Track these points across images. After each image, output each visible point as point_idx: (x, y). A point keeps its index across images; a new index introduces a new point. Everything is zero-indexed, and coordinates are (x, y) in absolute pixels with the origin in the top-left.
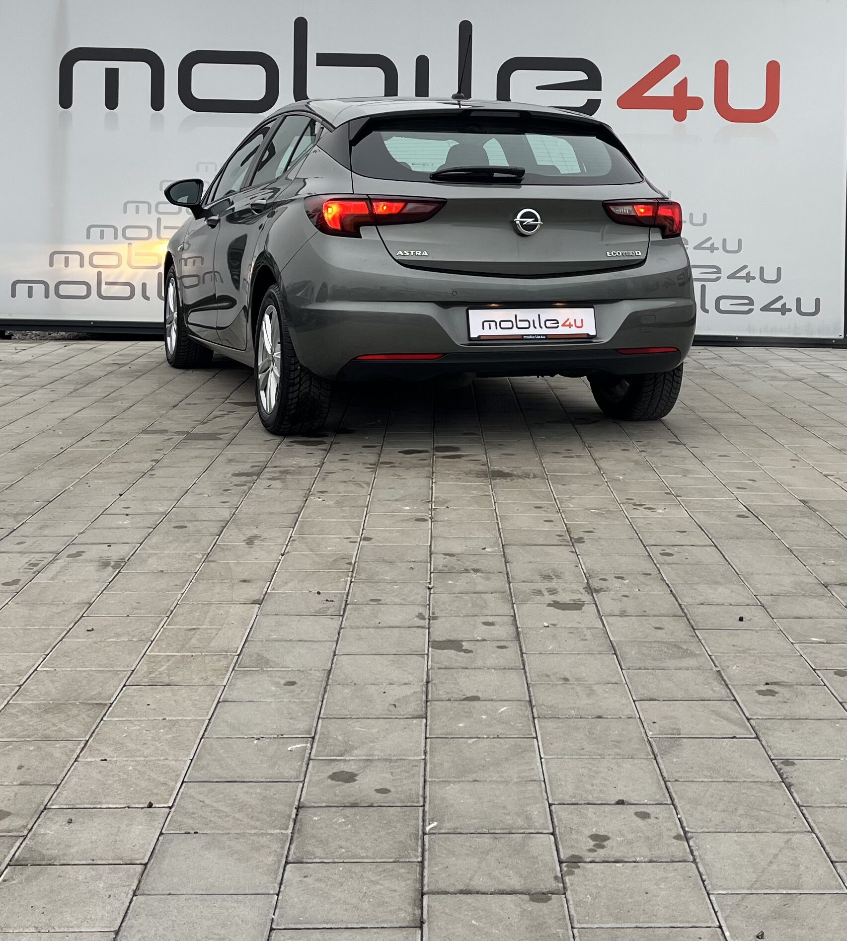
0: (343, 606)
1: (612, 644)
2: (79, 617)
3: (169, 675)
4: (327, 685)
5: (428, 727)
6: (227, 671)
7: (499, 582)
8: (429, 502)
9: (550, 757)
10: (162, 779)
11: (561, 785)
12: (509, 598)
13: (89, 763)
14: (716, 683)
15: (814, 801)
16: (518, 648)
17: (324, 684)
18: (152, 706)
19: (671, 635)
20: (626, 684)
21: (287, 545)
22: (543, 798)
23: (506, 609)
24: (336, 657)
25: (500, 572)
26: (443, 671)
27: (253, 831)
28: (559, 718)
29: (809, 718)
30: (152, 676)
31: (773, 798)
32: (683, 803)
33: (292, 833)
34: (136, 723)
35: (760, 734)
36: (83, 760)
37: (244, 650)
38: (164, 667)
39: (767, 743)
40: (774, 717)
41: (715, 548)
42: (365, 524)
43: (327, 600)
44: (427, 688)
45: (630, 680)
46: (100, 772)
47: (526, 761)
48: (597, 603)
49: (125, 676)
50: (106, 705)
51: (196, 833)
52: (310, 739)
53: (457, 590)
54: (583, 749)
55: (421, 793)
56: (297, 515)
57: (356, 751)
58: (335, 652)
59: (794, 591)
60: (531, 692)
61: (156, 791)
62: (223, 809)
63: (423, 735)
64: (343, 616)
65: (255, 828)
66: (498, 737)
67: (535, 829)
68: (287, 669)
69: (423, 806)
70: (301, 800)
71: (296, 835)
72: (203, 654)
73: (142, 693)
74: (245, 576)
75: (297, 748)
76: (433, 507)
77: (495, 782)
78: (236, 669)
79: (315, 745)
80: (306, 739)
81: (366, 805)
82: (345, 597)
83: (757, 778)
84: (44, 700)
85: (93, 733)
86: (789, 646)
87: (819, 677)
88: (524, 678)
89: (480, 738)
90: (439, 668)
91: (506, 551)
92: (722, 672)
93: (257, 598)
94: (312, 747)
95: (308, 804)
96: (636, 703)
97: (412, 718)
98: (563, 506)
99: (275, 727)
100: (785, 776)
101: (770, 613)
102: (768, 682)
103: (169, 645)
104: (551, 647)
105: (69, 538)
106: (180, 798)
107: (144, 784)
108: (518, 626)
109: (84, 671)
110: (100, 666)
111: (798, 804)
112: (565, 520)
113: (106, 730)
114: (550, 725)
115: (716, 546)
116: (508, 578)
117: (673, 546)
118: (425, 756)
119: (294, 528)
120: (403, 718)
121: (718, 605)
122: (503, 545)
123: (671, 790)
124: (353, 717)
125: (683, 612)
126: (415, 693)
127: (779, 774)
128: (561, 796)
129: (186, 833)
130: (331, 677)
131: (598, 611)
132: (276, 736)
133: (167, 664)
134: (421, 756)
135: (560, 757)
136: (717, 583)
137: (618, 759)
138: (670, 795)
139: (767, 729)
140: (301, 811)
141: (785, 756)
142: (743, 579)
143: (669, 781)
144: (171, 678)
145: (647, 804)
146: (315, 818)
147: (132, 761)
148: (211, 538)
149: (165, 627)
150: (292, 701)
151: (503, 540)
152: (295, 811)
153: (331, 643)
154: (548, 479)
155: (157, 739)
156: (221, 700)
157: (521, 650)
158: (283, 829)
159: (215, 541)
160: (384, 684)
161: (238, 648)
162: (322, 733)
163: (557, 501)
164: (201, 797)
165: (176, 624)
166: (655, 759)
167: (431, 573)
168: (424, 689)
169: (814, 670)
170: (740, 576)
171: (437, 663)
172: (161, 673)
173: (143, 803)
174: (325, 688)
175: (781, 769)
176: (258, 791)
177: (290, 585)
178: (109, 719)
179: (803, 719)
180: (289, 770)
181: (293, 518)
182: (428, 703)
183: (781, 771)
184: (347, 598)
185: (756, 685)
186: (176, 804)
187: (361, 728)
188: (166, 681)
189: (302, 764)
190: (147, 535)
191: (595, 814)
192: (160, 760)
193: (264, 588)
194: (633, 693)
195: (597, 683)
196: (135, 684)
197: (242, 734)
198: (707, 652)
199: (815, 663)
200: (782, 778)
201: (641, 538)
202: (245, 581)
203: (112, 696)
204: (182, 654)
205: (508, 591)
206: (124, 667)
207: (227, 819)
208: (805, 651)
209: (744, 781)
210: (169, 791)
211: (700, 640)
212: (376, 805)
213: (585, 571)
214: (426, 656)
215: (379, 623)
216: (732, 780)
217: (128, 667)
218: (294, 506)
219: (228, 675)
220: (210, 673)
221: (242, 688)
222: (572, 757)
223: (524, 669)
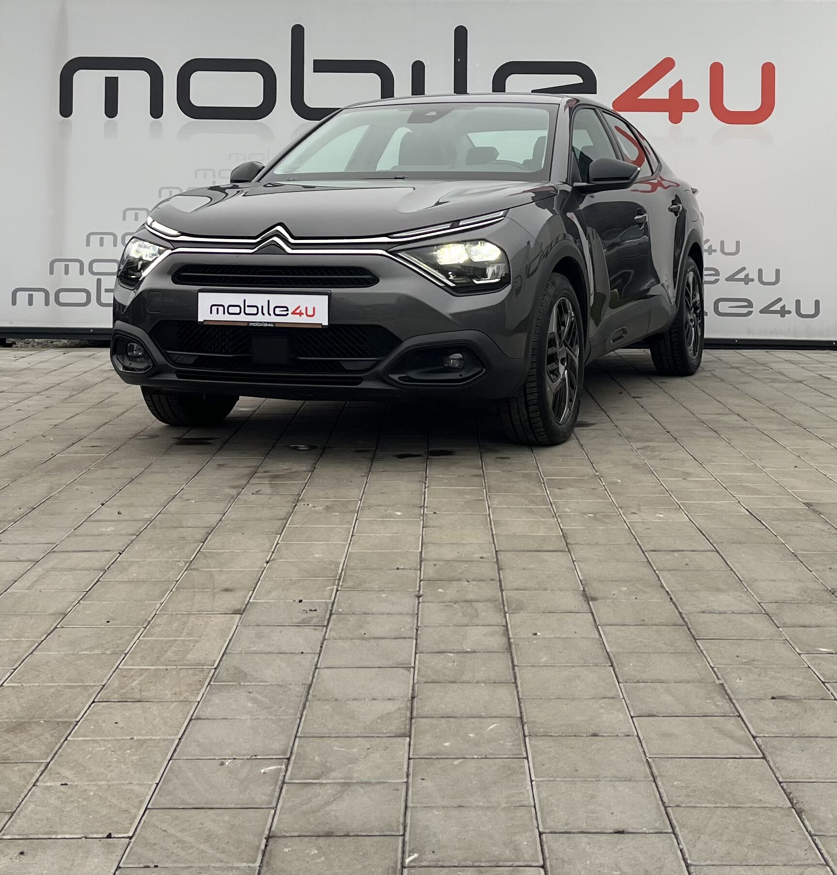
0: (328, 617)
1: (609, 656)
2: (52, 628)
3: (141, 691)
4: (307, 700)
5: (411, 747)
6: (202, 686)
7: (492, 591)
8: (421, 507)
9: (541, 779)
10: (124, 806)
11: (553, 810)
12: (502, 607)
13: (48, 788)
14: (719, 698)
15: (828, 830)
16: (510, 661)
17: (303, 699)
18: (121, 725)
19: (671, 646)
20: (624, 698)
21: (273, 552)
22: (532, 824)
23: (498, 619)
24: (317, 670)
25: (493, 580)
26: (430, 685)
27: (218, 865)
28: (551, 736)
29: (819, 736)
30: (122, 691)
31: (783, 826)
32: (686, 831)
33: (260, 866)
34: (101, 743)
35: (767, 754)
36: (42, 784)
37: (221, 663)
38: (136, 682)
39: (774, 764)
40: (782, 735)
41: (717, 553)
42: (355, 530)
43: (311, 610)
44: (412, 704)
45: (628, 694)
46: (59, 798)
47: (517, 784)
48: (594, 611)
49: (95, 692)
50: (71, 723)
51: (156, 866)
52: (285, 760)
53: (448, 598)
54: (577, 770)
55: (402, 820)
56: (285, 521)
57: (333, 774)
58: (316, 665)
59: (800, 598)
60: (523, 708)
61: (115, 819)
62: (187, 839)
63: (406, 755)
64: (327, 626)
65: (221, 861)
66: (486, 758)
67: (524, 861)
68: (266, 684)
69: (404, 835)
70: (272, 829)
71: (264, 869)
72: (179, 667)
73: (110, 710)
74: (227, 585)
75: (270, 770)
76: (425, 512)
77: (482, 808)
78: (212, 683)
79: (290, 769)
80: (281, 760)
81: (342, 834)
82: (330, 606)
83: (765, 803)
84: (7, 718)
85: (55, 754)
86: (797, 657)
87: (829, 691)
88: (515, 692)
89: (466, 758)
90: (426, 682)
91: (499, 557)
92: (725, 684)
93: (239, 607)
94: (287, 769)
95: (279, 834)
96: (634, 719)
97: (394, 737)
98: (559, 510)
99: (248, 747)
100: (795, 802)
101: (776, 622)
102: (775, 696)
103: (144, 657)
104: (544, 659)
105: (51, 545)
106: (142, 827)
107: (105, 811)
108: (511, 636)
109: (52, 686)
110: (69, 680)
111: (810, 833)
112: (561, 525)
113: (69, 750)
114: (541, 743)
115: (717, 551)
116: (501, 585)
117: (673, 551)
118: (408, 779)
119: (281, 534)
120: (385, 737)
121: (720, 613)
122: (496, 552)
123: (672, 816)
124: (332, 736)
125: (684, 621)
126: (399, 709)
127: (789, 799)
128: (552, 823)
129: (145, 867)
130: (311, 692)
131: (595, 620)
132: (249, 757)
133: (140, 679)
134: (403, 778)
135: (552, 779)
136: (719, 590)
137: (615, 781)
138: (670, 823)
139: (775, 748)
140: (271, 841)
141: (795, 778)
142: (746, 585)
143: (670, 807)
144: (143, 693)
145: (646, 833)
146: (285, 850)
147: (94, 785)
148: (196, 545)
149: (141, 638)
150: (269, 718)
151: (497, 546)
152: (264, 841)
153: (313, 655)
154: (544, 483)
155: (122, 761)
156: (194, 717)
157: (513, 662)
158: (250, 863)
159: (199, 548)
160: (367, 699)
161: (215, 661)
162: (298, 754)
163: (553, 506)
164: (164, 826)
165: (152, 635)
166: (655, 781)
167: (421, 581)
168: (409, 705)
169: (823, 683)
170: (743, 583)
171: (423, 676)
172: (132, 689)
173: (102, 833)
174: (305, 704)
175: (791, 793)
176: (226, 818)
177: (274, 594)
178: (73, 739)
179: (813, 737)
180: (261, 794)
181: (280, 524)
182: (413, 720)
183: (791, 796)
184: (332, 607)
185: (762, 699)
186: (137, 833)
187: (340, 748)
188: (138, 697)
189: (275, 788)
190: (130, 542)
191: (589, 844)
192: (124, 784)
193: (246, 597)
194: (630, 709)
195: (593, 698)
196: (105, 700)
197: (214, 755)
198: (709, 663)
199: (823, 675)
200: (792, 803)
201: (640, 543)
202: (227, 590)
203: (79, 714)
204: (156, 667)
205: (501, 599)
206: (94, 682)
207: (191, 850)
208: (813, 662)
209: (750, 807)
210: (131, 819)
211: (701, 650)
212: (352, 834)
213: (581, 578)
214: (412, 670)
215: (365, 634)
216: (738, 806)
217: (98, 682)
218: (282, 512)
219: (203, 691)
220: (184, 688)
221: (218, 704)
222: (564, 779)
223: (515, 683)
